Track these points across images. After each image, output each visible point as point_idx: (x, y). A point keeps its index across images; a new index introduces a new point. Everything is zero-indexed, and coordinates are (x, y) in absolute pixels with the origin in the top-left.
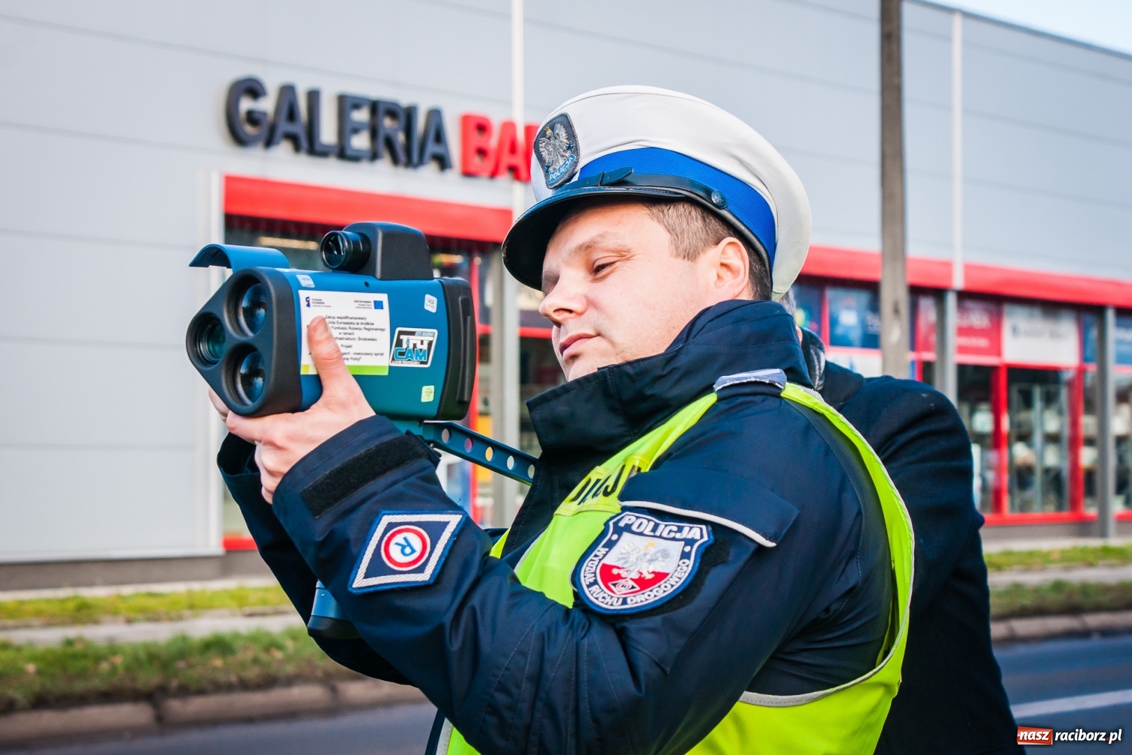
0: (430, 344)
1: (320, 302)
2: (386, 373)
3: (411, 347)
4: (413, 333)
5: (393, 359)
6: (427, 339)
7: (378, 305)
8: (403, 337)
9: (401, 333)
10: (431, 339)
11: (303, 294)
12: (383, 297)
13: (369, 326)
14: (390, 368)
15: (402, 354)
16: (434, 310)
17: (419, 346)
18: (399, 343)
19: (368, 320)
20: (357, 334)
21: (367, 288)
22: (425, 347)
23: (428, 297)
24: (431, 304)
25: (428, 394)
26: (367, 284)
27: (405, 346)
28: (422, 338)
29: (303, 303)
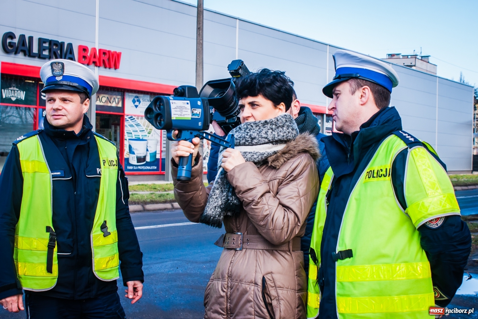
0: (200, 112)
1: (175, 103)
2: (190, 119)
3: (196, 113)
4: (196, 110)
5: (192, 116)
6: (199, 111)
7: (188, 103)
8: (193, 111)
9: (193, 110)
10: (200, 111)
11: (171, 101)
12: (189, 102)
13: (186, 108)
14: (191, 118)
15: (194, 115)
16: (200, 105)
17: (197, 113)
18: (193, 112)
19: (186, 107)
20: (184, 110)
21: (185, 100)
22: (199, 113)
23: (198, 102)
24: (199, 103)
25: (200, 124)
26: (185, 99)
27: (194, 113)
28: (198, 111)
29: (171, 103)
